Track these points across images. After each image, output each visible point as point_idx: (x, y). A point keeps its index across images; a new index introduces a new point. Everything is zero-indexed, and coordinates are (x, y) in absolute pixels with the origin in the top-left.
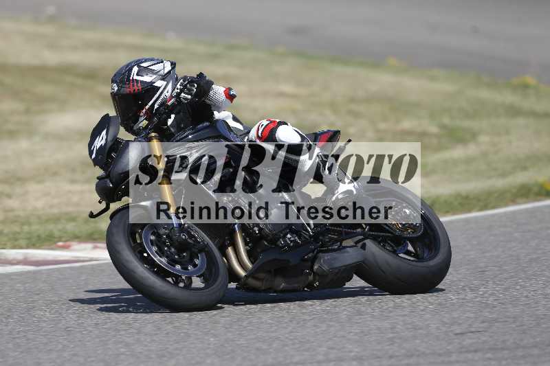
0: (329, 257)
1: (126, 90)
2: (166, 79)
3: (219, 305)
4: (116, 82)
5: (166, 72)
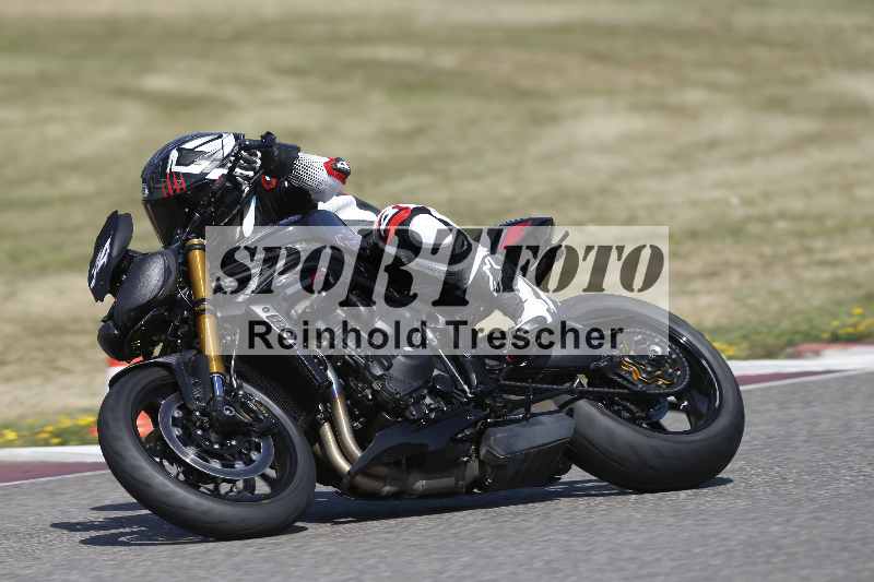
1: (161, 194)
5: (226, 152)
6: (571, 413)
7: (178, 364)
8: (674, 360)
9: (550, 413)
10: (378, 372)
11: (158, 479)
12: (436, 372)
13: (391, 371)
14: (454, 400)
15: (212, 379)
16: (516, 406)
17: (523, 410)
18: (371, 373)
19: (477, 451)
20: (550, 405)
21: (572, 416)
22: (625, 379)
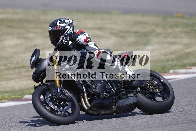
0: (122, 101)
1: (55, 29)
2: (70, 26)
3: (76, 121)
4: (51, 26)
5: (70, 23)
6: (136, 96)
7: (50, 85)
8: (159, 84)
9: (132, 96)
10: (94, 87)
11: (44, 110)
12: (107, 87)
13: (97, 87)
14: (110, 93)
15: (57, 88)
16: (124, 95)
17: (126, 96)
18: (92, 87)
19: (115, 105)
20: (132, 95)
21: (136, 97)
22: (149, 89)
